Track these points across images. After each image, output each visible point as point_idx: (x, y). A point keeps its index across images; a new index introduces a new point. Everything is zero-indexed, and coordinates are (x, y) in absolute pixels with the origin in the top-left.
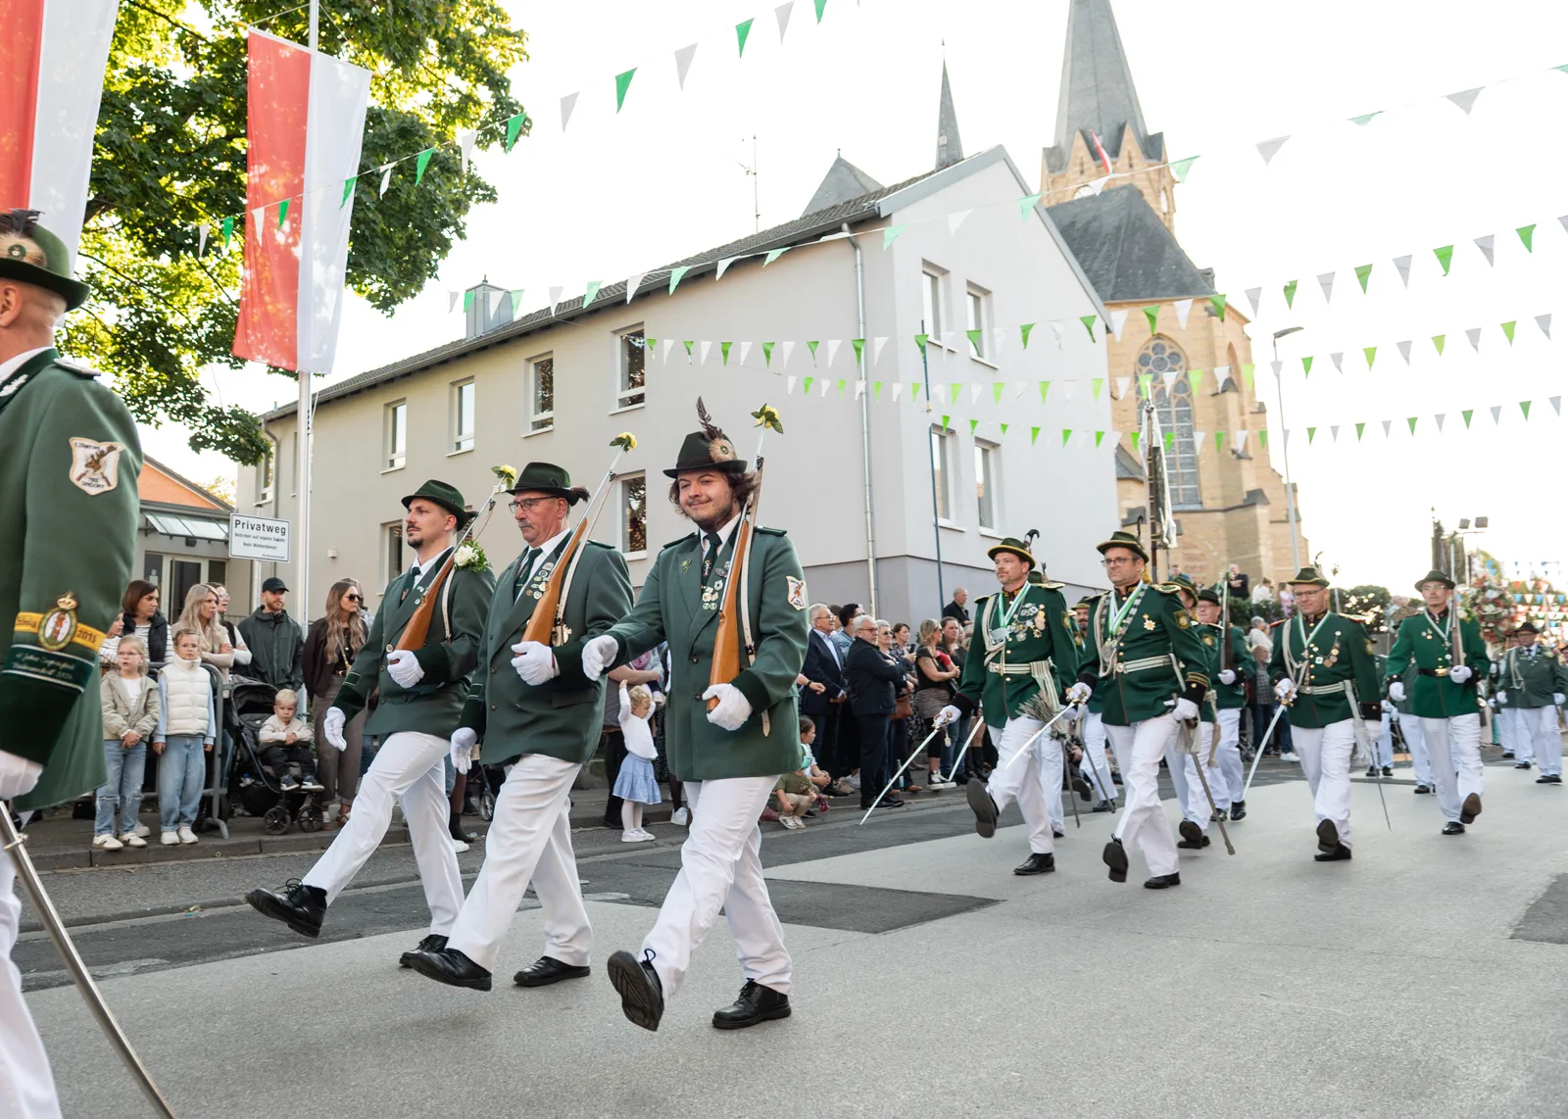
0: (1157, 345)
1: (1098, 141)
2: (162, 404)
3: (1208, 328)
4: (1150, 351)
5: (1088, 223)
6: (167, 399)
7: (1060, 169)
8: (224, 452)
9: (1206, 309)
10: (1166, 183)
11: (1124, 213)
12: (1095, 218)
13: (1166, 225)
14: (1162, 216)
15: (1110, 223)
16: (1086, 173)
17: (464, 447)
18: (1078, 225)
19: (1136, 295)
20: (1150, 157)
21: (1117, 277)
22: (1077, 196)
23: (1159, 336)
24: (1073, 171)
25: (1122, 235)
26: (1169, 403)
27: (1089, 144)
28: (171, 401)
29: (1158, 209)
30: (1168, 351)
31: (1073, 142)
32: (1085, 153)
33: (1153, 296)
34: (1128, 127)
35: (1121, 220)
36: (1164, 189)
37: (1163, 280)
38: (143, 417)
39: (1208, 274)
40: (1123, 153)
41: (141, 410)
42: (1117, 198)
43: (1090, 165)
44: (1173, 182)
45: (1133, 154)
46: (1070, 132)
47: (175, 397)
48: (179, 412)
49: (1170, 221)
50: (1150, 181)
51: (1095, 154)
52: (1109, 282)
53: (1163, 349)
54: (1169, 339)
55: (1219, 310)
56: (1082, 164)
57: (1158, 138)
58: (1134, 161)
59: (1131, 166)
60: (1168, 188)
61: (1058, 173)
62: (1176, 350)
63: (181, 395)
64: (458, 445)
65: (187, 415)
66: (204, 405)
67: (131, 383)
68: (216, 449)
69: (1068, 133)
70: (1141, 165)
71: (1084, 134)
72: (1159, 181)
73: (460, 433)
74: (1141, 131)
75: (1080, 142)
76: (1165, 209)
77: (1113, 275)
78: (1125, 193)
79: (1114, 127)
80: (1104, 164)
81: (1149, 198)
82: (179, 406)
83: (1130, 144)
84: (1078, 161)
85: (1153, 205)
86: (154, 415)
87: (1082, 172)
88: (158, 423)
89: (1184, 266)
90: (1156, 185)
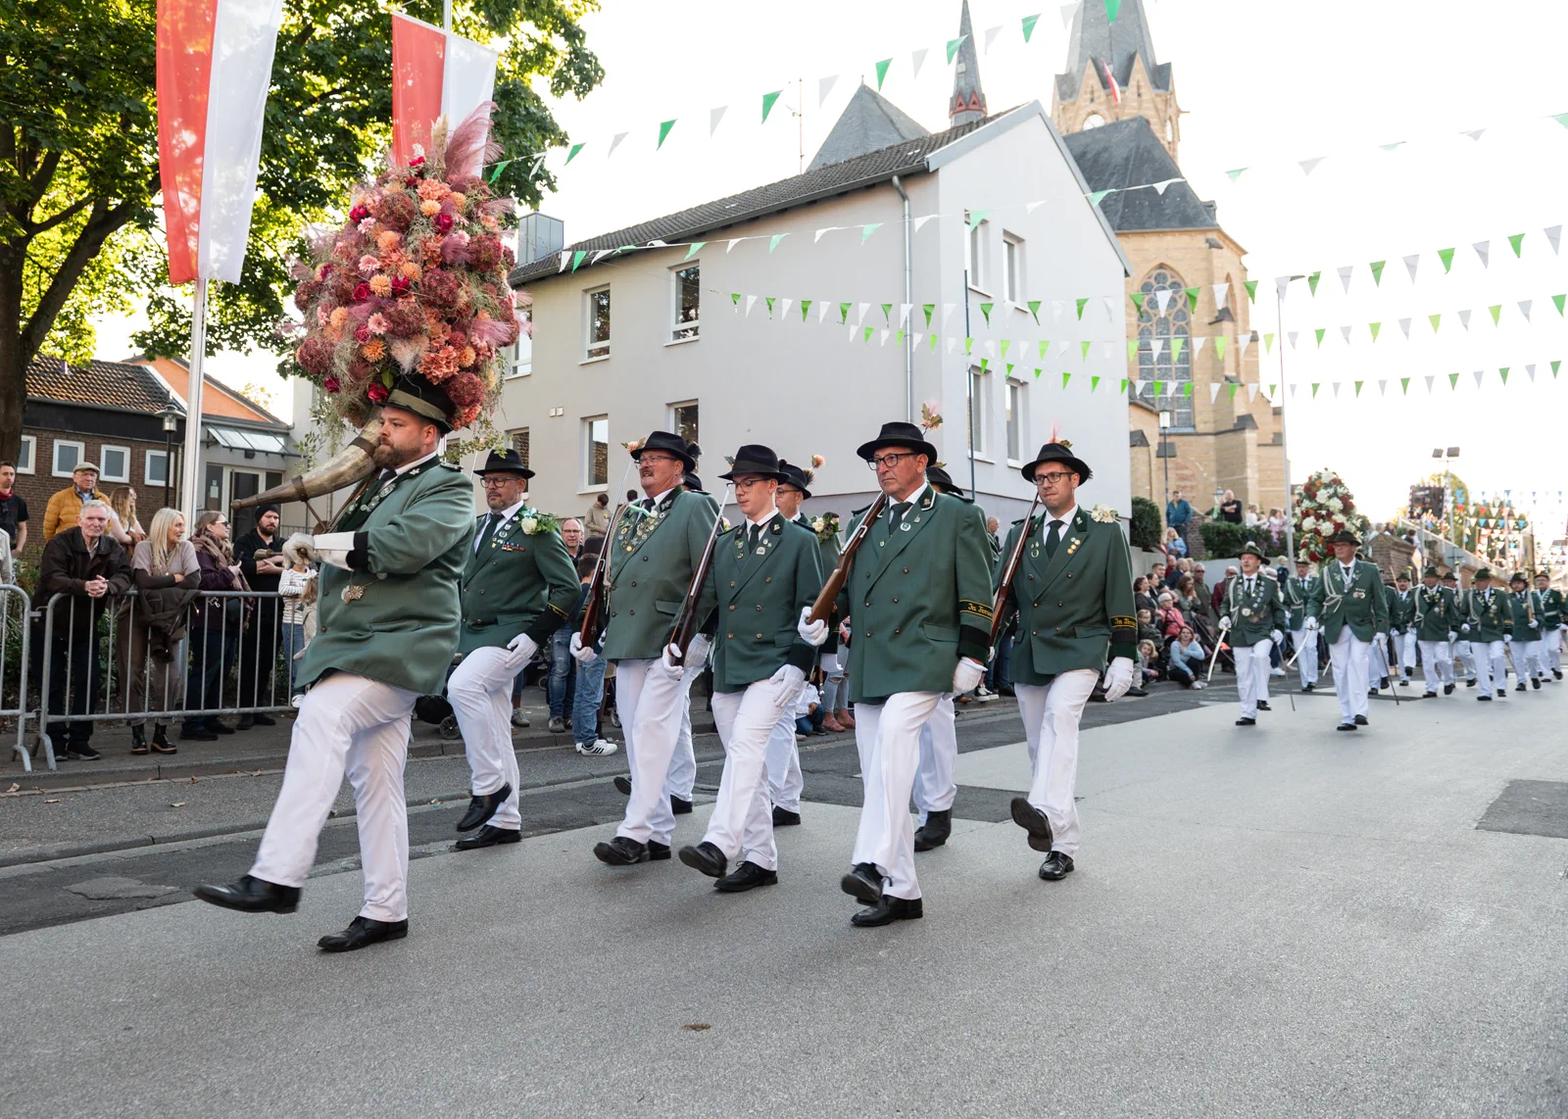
0: (1159, 274)
1: (1109, 70)
2: (252, 333)
3: (1208, 259)
4: (1152, 281)
5: (1098, 154)
6: (257, 327)
7: (1070, 96)
8: (310, 379)
9: (1207, 241)
10: (1172, 114)
11: (1133, 144)
12: (1105, 149)
13: (1171, 153)
14: (1166, 146)
15: (1119, 154)
16: (1096, 101)
17: (521, 372)
18: (1089, 156)
19: (1142, 225)
20: (1158, 87)
21: (1124, 207)
22: (1087, 126)
23: (1161, 266)
24: (1083, 99)
25: (1130, 167)
26: (1168, 330)
27: (1100, 71)
28: (260, 330)
29: (1164, 139)
30: (1170, 281)
31: (1084, 70)
32: (1095, 82)
33: (1157, 227)
34: (1138, 56)
35: (1130, 150)
36: (1170, 119)
37: (1168, 211)
38: (235, 345)
39: (1210, 207)
40: (1132, 82)
41: (234, 338)
42: (1127, 130)
43: (1101, 94)
44: (1179, 111)
45: (1142, 84)
46: (1082, 59)
47: (264, 325)
48: (267, 340)
49: (1174, 150)
50: (1157, 110)
51: (1105, 83)
52: (1117, 212)
53: (1165, 278)
54: (1172, 269)
55: (1219, 241)
56: (1092, 92)
57: (1167, 67)
58: (1143, 91)
59: (1139, 95)
60: (1174, 118)
61: (1069, 101)
62: (1177, 279)
63: (270, 324)
64: (515, 369)
65: (275, 343)
66: (293, 334)
67: (221, 311)
68: (302, 376)
69: (1080, 62)
70: (1148, 92)
71: (1095, 62)
72: (1166, 111)
73: (517, 358)
74: (1150, 60)
75: (1091, 71)
76: (1170, 139)
77: (1121, 205)
78: (1134, 125)
79: (1125, 56)
80: (1114, 93)
81: (1155, 127)
82: (267, 334)
83: (1139, 74)
84: (1089, 90)
85: (1159, 135)
86: (245, 342)
87: (1092, 100)
88: (250, 350)
89: (1188, 198)
90: (1162, 114)
